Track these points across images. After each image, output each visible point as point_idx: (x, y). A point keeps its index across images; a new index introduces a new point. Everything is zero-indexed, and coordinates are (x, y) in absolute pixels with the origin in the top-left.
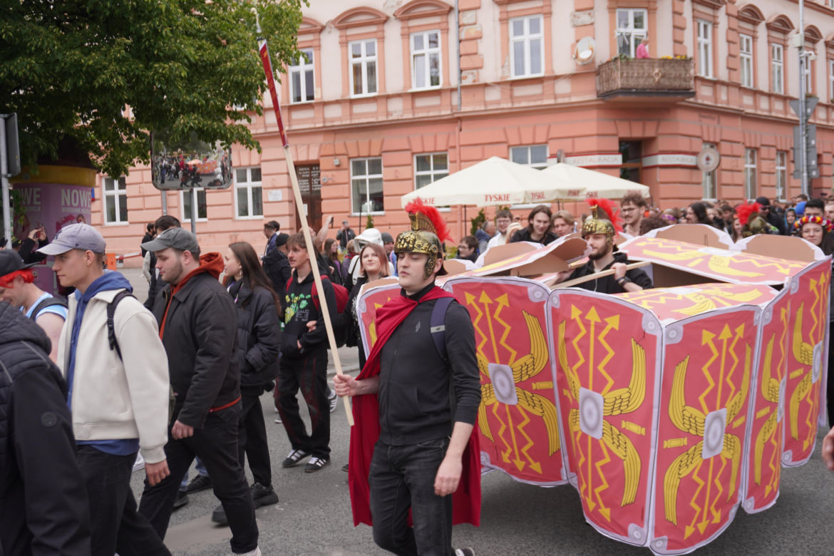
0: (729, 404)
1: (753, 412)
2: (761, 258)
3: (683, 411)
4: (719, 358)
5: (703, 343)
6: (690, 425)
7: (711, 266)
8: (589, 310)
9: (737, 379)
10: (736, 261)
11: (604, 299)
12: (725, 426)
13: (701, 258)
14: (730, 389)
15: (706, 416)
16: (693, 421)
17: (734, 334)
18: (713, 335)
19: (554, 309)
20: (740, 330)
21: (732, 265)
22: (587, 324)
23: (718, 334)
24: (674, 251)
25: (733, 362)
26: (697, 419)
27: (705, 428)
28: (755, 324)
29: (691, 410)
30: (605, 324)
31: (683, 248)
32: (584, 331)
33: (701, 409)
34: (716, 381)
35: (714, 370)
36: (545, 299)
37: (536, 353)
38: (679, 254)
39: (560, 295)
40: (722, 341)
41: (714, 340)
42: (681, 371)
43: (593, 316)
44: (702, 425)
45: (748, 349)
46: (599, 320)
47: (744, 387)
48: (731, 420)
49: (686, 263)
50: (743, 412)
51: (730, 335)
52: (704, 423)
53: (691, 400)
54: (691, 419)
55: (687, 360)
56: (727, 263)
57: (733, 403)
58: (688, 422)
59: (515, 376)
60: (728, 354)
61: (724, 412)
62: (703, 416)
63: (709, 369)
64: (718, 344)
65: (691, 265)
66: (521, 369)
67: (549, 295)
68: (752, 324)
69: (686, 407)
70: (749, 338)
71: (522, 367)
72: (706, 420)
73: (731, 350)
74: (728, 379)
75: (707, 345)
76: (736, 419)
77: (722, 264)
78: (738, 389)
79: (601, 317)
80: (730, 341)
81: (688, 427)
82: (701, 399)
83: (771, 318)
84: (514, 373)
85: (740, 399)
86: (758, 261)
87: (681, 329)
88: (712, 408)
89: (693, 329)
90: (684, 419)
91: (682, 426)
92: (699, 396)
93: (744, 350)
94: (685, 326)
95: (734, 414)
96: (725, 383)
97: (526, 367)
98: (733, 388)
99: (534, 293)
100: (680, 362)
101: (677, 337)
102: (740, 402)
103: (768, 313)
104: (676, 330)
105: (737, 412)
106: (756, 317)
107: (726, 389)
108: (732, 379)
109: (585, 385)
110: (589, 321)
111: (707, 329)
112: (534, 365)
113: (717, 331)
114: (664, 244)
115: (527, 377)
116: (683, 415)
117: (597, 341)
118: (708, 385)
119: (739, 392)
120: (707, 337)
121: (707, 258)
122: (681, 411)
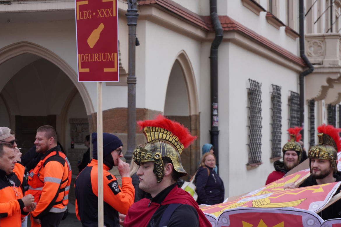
67: (322, 224)
99: (307, 221)
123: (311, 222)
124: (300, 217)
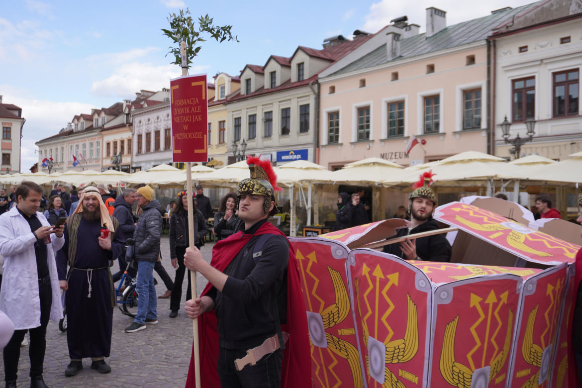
0: (493, 362)
1: (512, 371)
2: (553, 239)
3: (453, 366)
4: (485, 321)
5: (471, 306)
6: (459, 380)
7: (509, 241)
8: (375, 267)
9: (501, 340)
10: (531, 239)
11: (387, 258)
12: (488, 382)
13: (501, 231)
14: (494, 349)
15: (473, 372)
16: (461, 376)
17: (499, 299)
18: (480, 299)
19: (352, 267)
20: (504, 296)
21: (527, 242)
22: (374, 279)
23: (485, 298)
24: (480, 221)
25: (498, 324)
26: (465, 375)
27: (472, 383)
28: (517, 293)
29: (459, 367)
30: (388, 280)
31: (489, 219)
32: (371, 287)
33: (469, 366)
34: (483, 341)
35: (481, 330)
36: (345, 257)
37: (340, 304)
38: (485, 225)
39: (355, 255)
40: (488, 304)
41: (481, 303)
42: (451, 329)
43: (378, 273)
44: (470, 380)
45: (511, 313)
46: (383, 277)
47: (506, 348)
48: (494, 377)
49: (487, 234)
50: (505, 369)
51: (496, 301)
52: (471, 378)
53: (460, 358)
54: (460, 375)
55: (457, 320)
56: (523, 240)
57: (496, 361)
58: (457, 378)
59: (324, 323)
60: (493, 317)
61: (488, 369)
62: (470, 372)
63: (476, 329)
64: (485, 307)
65: (492, 236)
66: (329, 317)
67: (349, 254)
68: (516, 291)
69: (455, 363)
70: (512, 304)
71: (329, 315)
72: (473, 376)
73: (496, 314)
74: (493, 340)
75: (474, 307)
76: (498, 376)
77: (518, 240)
78: (501, 349)
79: (385, 273)
80: (495, 306)
81: (457, 382)
82: (469, 356)
83: (534, 290)
84: (324, 320)
85: (502, 358)
86: (549, 242)
87: (451, 291)
88: (478, 366)
89: (463, 291)
90: (453, 374)
91: (451, 380)
92: (467, 354)
93: (508, 315)
94: (455, 289)
95: (497, 372)
96: (490, 343)
97: (332, 315)
98: (497, 348)
99: (336, 251)
100: (451, 322)
101: (447, 298)
102: (502, 361)
103: (531, 285)
104: (447, 292)
105: (499, 370)
106: (518, 287)
107: (491, 348)
108: (496, 339)
109: (372, 335)
110: (375, 277)
111: (475, 293)
112: (338, 313)
113: (484, 294)
114: (475, 213)
115: (334, 323)
116: (453, 370)
117: (381, 295)
118: (475, 344)
119: (502, 352)
120: (475, 300)
121: (507, 232)
122: (451, 366)
123: (339, 253)
124: (329, 247)
